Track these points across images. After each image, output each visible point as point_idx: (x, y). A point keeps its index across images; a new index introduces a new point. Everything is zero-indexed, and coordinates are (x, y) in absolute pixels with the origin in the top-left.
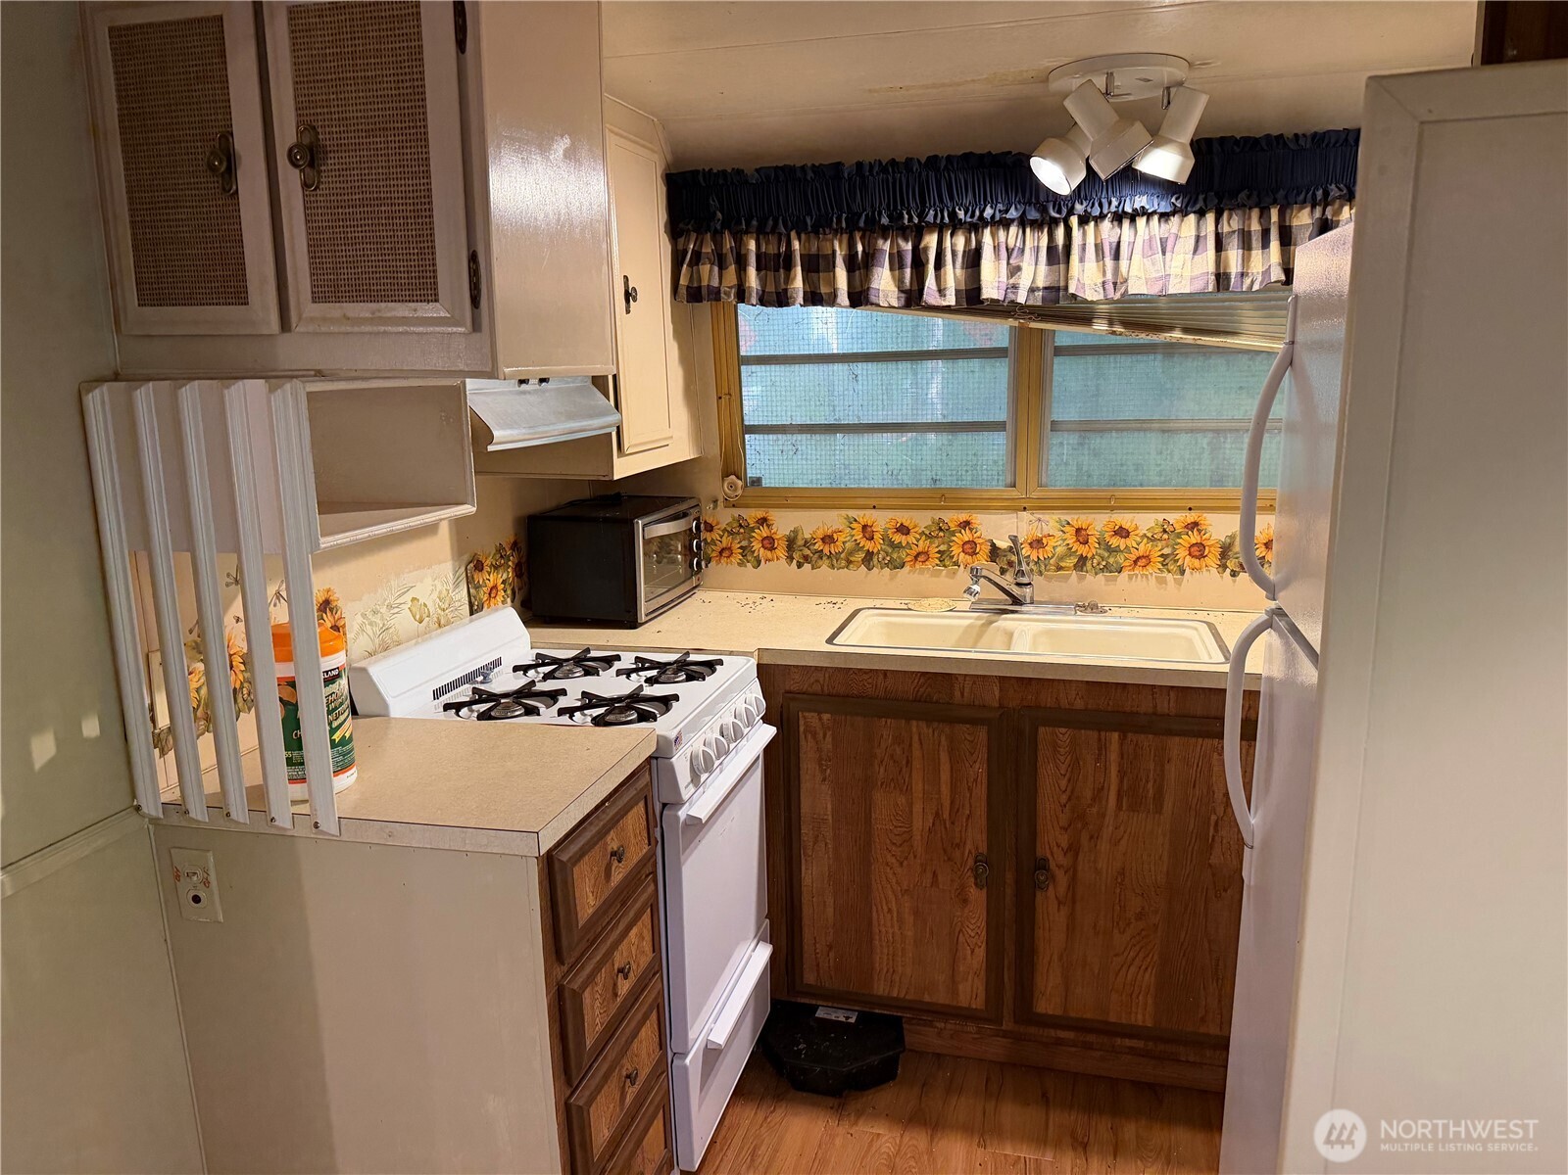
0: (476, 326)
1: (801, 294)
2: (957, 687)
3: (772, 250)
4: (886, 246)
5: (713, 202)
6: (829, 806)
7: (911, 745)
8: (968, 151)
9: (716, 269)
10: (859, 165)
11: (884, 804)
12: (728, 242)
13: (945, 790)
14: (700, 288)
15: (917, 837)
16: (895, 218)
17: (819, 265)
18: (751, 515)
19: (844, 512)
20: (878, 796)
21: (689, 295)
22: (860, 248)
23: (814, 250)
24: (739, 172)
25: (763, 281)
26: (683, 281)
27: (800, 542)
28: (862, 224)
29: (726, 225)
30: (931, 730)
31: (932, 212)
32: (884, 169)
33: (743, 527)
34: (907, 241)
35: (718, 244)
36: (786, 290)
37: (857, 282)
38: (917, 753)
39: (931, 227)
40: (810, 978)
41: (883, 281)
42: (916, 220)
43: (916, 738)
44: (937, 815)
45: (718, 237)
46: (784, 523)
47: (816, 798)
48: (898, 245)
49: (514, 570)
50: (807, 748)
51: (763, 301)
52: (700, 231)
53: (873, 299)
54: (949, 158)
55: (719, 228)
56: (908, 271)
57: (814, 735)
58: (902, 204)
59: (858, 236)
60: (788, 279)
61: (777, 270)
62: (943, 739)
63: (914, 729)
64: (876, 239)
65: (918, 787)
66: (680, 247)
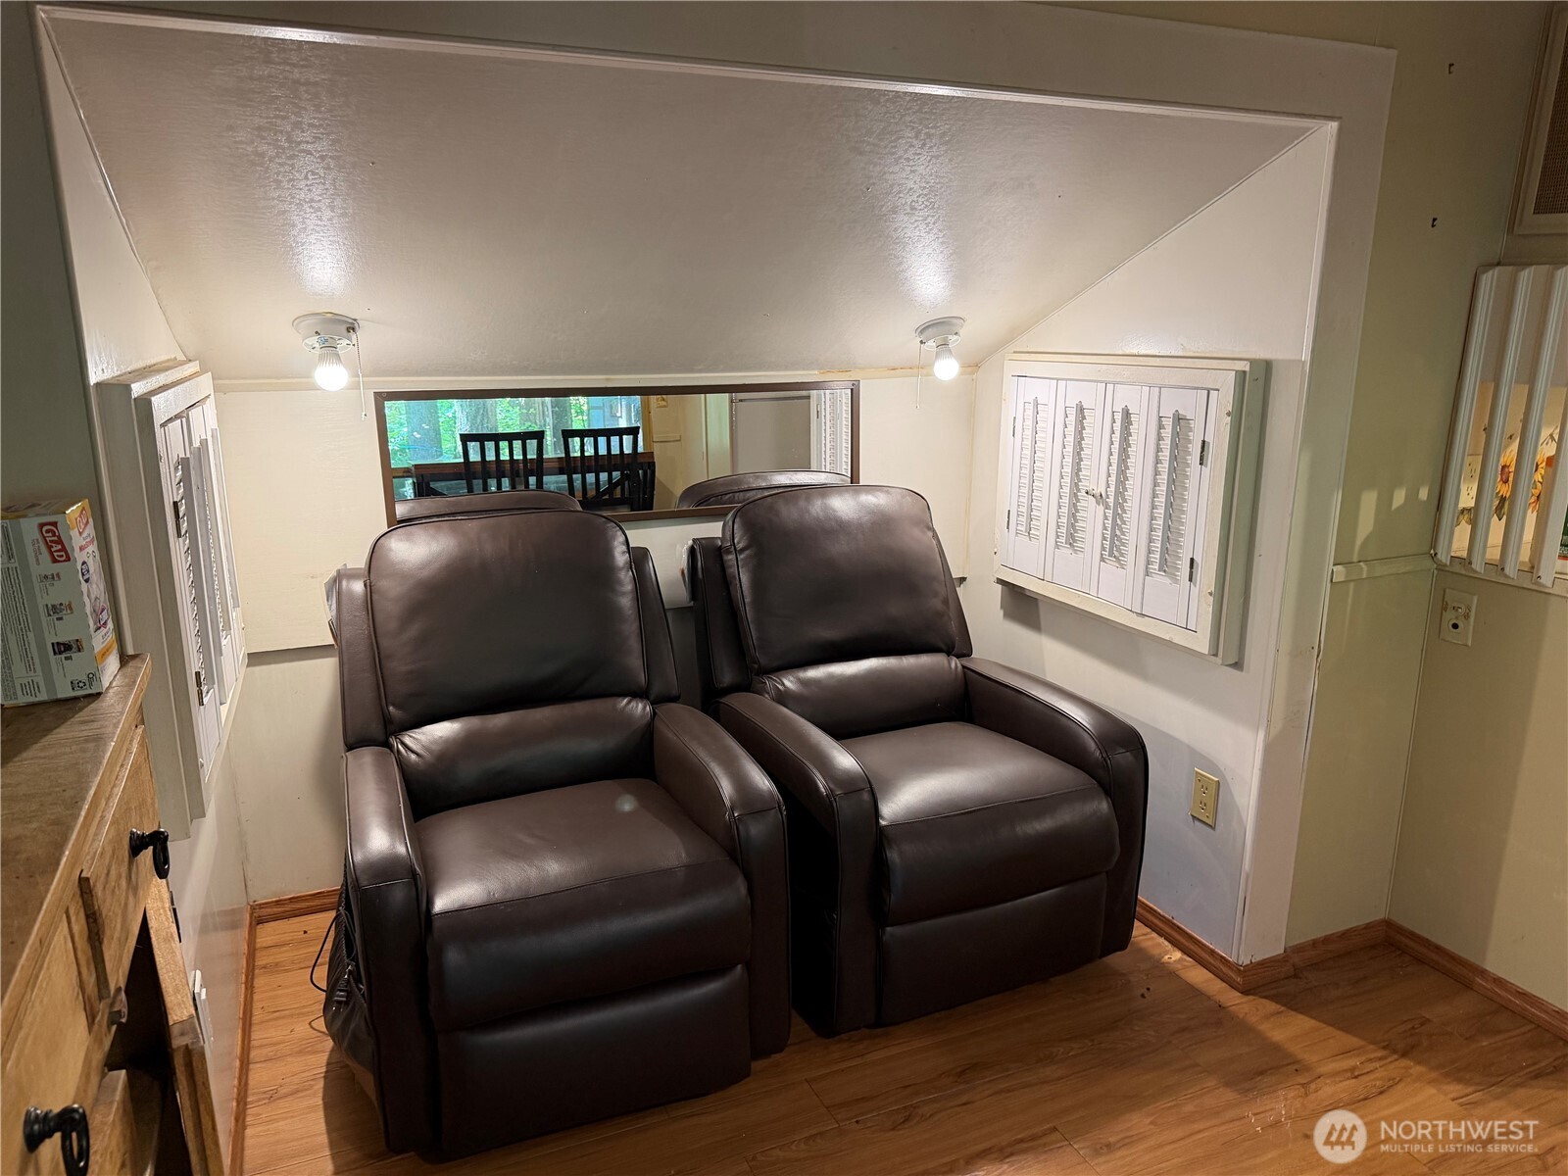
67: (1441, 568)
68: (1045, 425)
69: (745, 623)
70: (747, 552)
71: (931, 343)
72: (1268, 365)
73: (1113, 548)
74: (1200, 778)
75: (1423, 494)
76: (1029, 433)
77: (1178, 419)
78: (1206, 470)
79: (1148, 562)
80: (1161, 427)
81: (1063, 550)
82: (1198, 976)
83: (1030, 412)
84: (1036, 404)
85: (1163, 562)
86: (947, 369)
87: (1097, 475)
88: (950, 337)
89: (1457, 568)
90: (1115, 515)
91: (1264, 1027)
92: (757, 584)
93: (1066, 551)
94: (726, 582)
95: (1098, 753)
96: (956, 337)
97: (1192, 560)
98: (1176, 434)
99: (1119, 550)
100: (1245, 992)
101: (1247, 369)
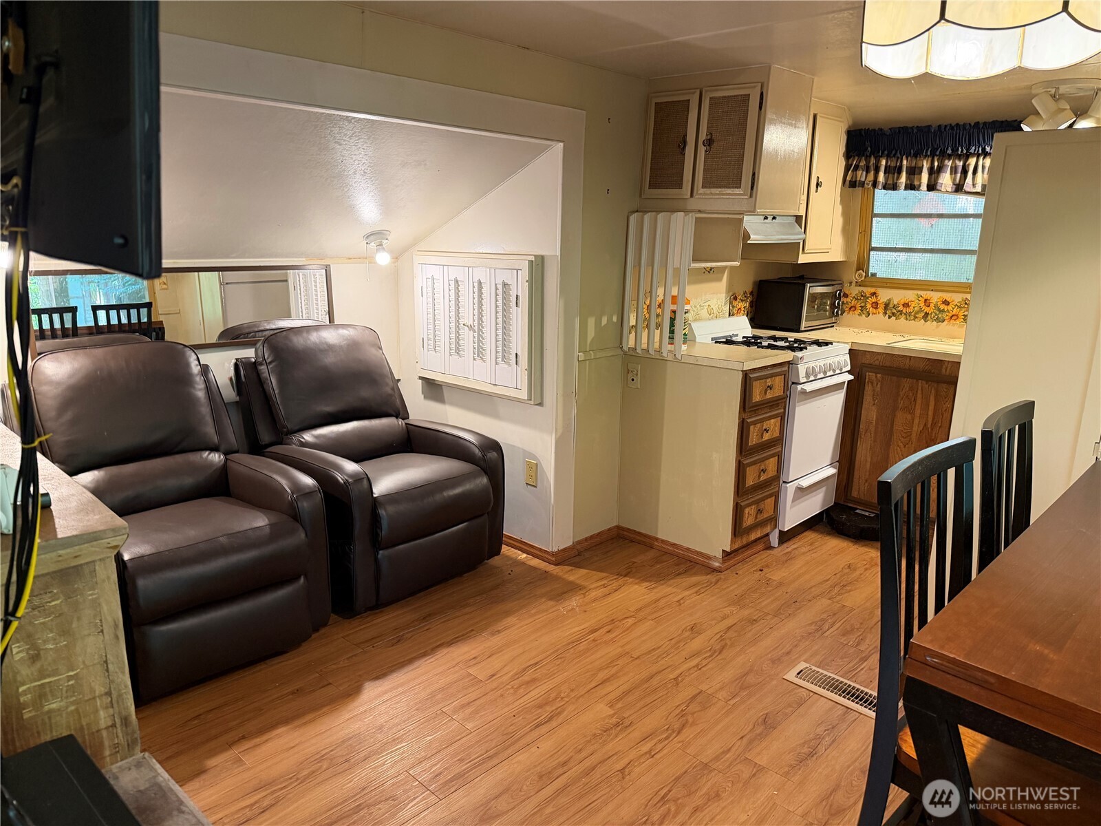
0: (751, 196)
1: (904, 185)
2: (944, 367)
3: (893, 164)
4: (949, 163)
5: (868, 143)
6: (875, 417)
7: (917, 391)
8: (995, 119)
9: (864, 173)
10: (940, 126)
11: (901, 418)
12: (873, 161)
13: (931, 413)
14: (856, 181)
15: (914, 435)
16: (955, 150)
17: (914, 172)
18: (868, 291)
19: (916, 292)
20: (899, 414)
21: (851, 184)
22: (936, 164)
23: (913, 165)
24: (881, 130)
25: (886, 179)
26: (849, 178)
27: (891, 306)
28: (938, 153)
29: (872, 153)
30: (927, 386)
31: (974, 148)
32: (952, 127)
33: (863, 296)
34: (960, 161)
35: (868, 162)
36: (896, 183)
37: (933, 180)
38: (919, 395)
39: (972, 155)
40: (855, 494)
41: (946, 180)
42: (965, 151)
43: (920, 388)
44: (925, 425)
45: (868, 158)
46: (884, 295)
47: (870, 412)
48: (956, 164)
49: (750, 304)
50: (868, 390)
51: (885, 187)
52: (860, 155)
53: (938, 188)
54: (985, 123)
55: (868, 154)
56: (959, 175)
57: (872, 383)
58: (959, 144)
59: (936, 159)
60: (898, 178)
61: (894, 174)
62: (933, 389)
63: (920, 384)
64: (945, 160)
65: (918, 412)
66: (850, 163)
67: (625, 353)
68: (439, 290)
69: (276, 405)
70: (274, 364)
71: (373, 244)
72: (542, 257)
73: (479, 353)
74: (528, 464)
75: (615, 319)
76: (430, 295)
77: (505, 285)
78: (519, 309)
79: (497, 358)
80: (497, 289)
81: (453, 357)
82: (535, 562)
83: (430, 284)
84: (433, 279)
85: (504, 357)
86: (383, 259)
87: (468, 317)
88: (383, 241)
89: (631, 353)
90: (479, 334)
91: (566, 576)
92: (281, 382)
93: (455, 357)
94: (260, 382)
95: (480, 454)
96: (387, 241)
97: (516, 354)
98: (504, 292)
99: (482, 353)
100: (556, 565)
101: (533, 259)
